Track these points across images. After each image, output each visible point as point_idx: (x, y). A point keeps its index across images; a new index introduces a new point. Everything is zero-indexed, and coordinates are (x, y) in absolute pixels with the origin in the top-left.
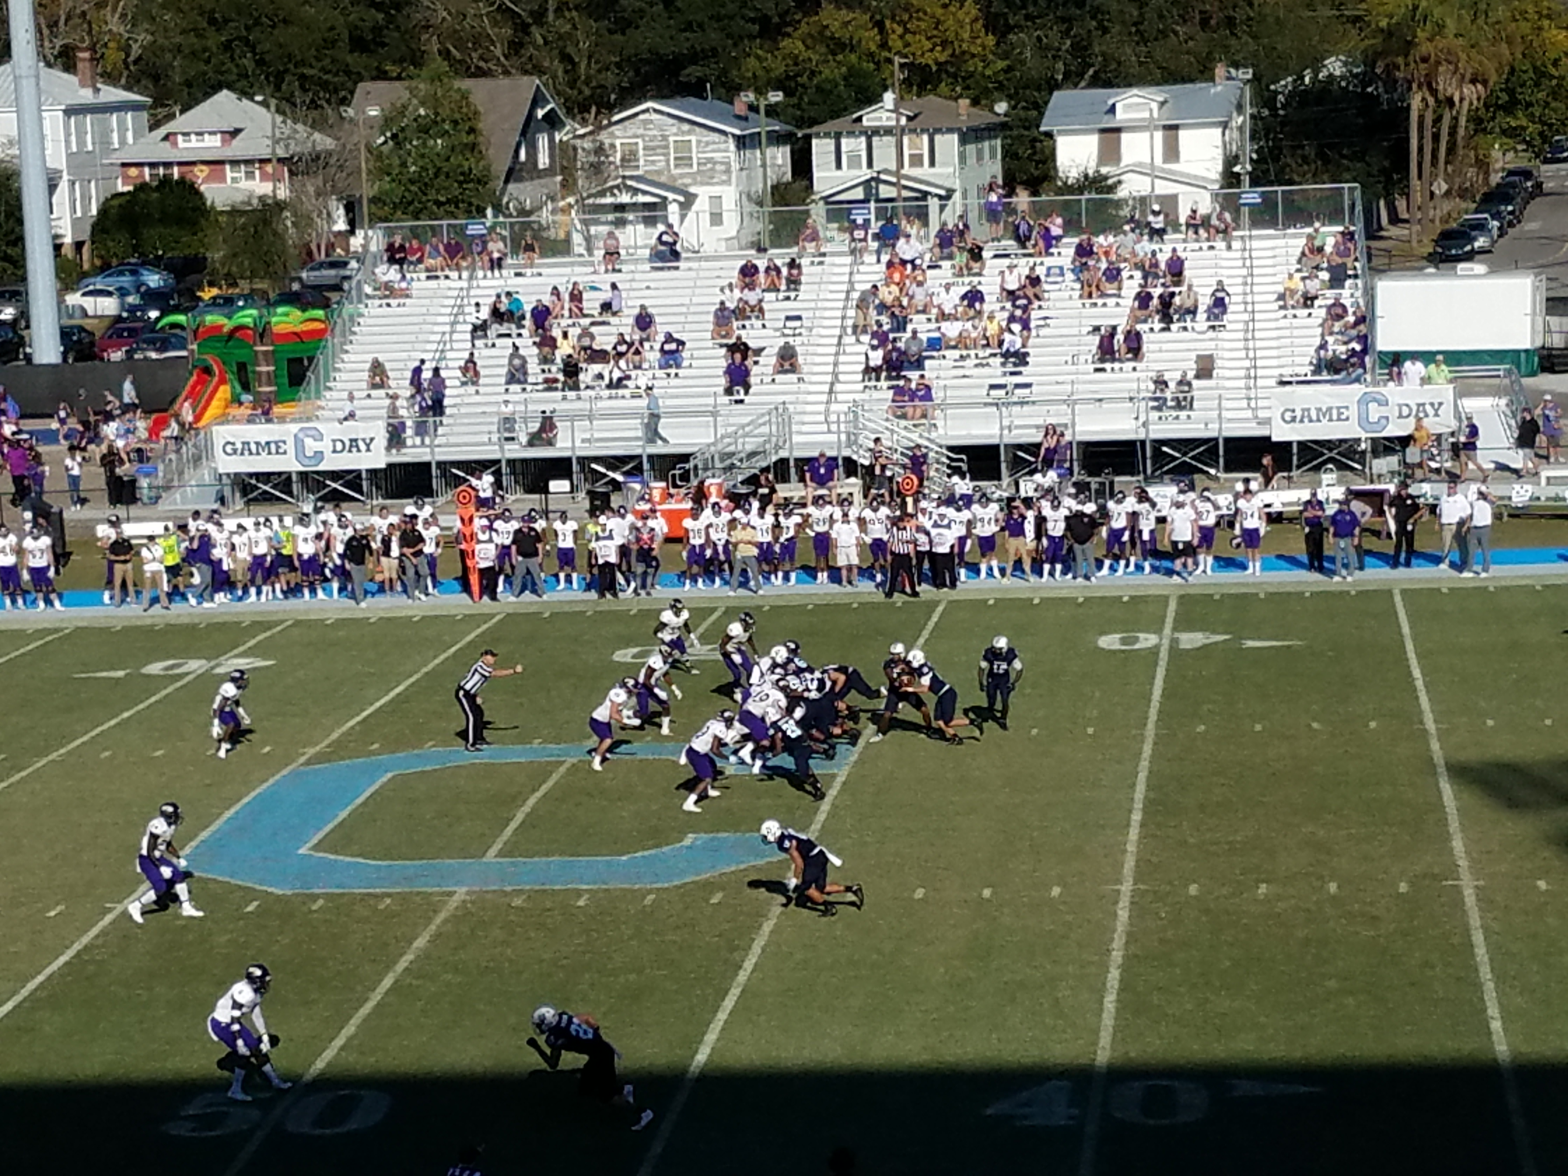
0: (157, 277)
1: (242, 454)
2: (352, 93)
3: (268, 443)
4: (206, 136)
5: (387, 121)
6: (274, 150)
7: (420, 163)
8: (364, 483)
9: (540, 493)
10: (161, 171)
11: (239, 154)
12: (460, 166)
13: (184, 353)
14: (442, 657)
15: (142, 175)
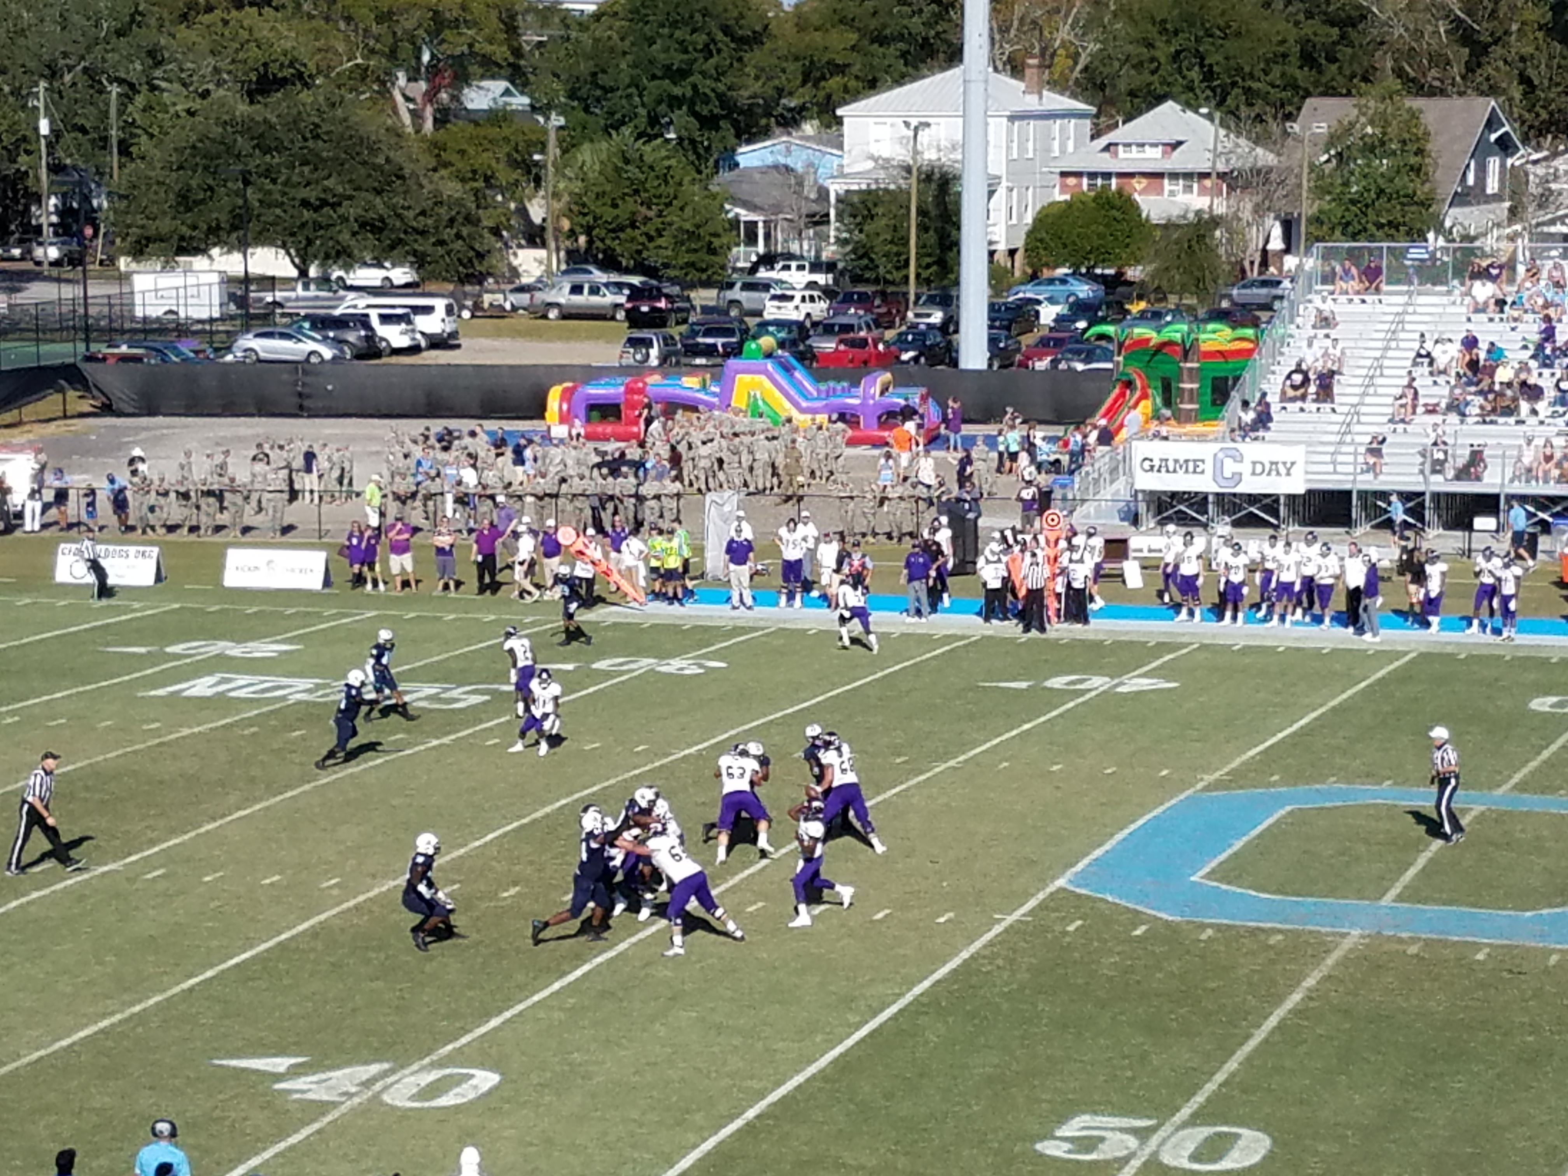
0: (1086, 287)
1: (1159, 471)
2: (1299, 109)
3: (1186, 461)
4: (1147, 148)
5: (1332, 140)
6: (1214, 163)
7: (1364, 183)
8: (1282, 508)
9: (1464, 530)
10: (1099, 182)
11: (1179, 167)
12: (1405, 187)
13: (1109, 366)
14: (1350, 692)
15: (1080, 185)
